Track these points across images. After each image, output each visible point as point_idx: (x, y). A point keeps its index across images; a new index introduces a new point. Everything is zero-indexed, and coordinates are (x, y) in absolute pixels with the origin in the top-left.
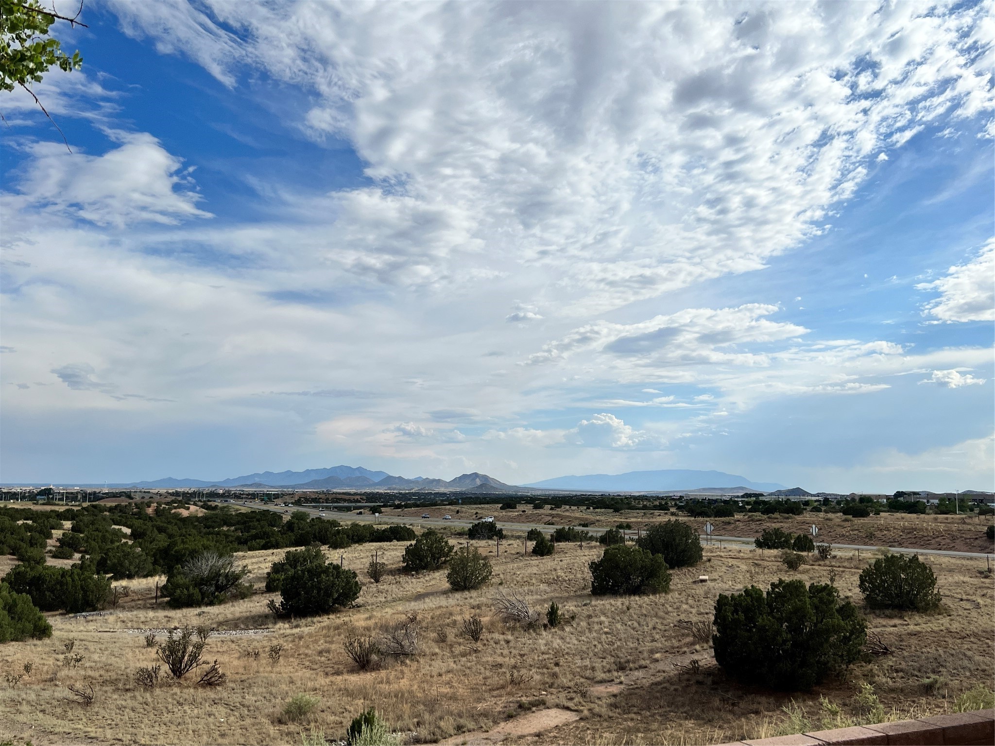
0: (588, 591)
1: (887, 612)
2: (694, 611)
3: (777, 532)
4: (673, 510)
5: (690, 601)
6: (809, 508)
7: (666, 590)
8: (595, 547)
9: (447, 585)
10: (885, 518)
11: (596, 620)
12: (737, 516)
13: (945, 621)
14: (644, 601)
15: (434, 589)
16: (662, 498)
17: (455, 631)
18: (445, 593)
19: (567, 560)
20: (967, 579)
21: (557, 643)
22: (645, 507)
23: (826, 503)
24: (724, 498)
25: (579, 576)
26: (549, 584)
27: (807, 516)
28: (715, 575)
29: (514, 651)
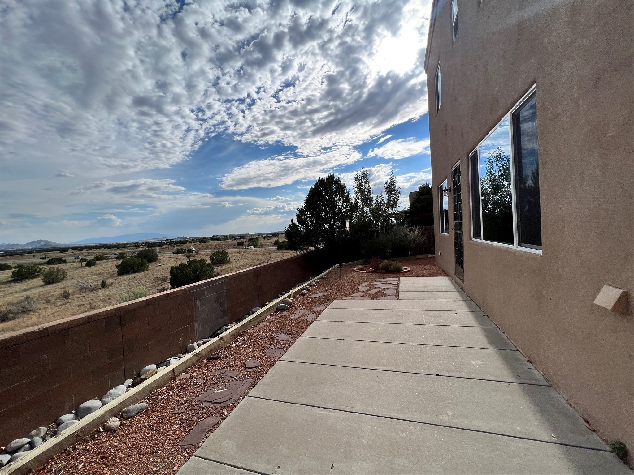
0: (116, 275)
1: (217, 265)
2: (159, 274)
3: (181, 249)
4: (141, 246)
5: (157, 272)
6: (188, 242)
7: (148, 270)
8: (114, 261)
9: (42, 283)
10: (211, 243)
11: (122, 283)
12: (165, 246)
13: (231, 265)
14: (140, 274)
15: (36, 286)
16: (136, 243)
17: (54, 298)
18: (42, 286)
19: (102, 267)
20: (235, 255)
21: (107, 293)
22: (129, 247)
23: (193, 240)
24: (159, 241)
25: (110, 270)
26: (96, 275)
27: (188, 244)
28: (164, 263)
29: (88, 299)
